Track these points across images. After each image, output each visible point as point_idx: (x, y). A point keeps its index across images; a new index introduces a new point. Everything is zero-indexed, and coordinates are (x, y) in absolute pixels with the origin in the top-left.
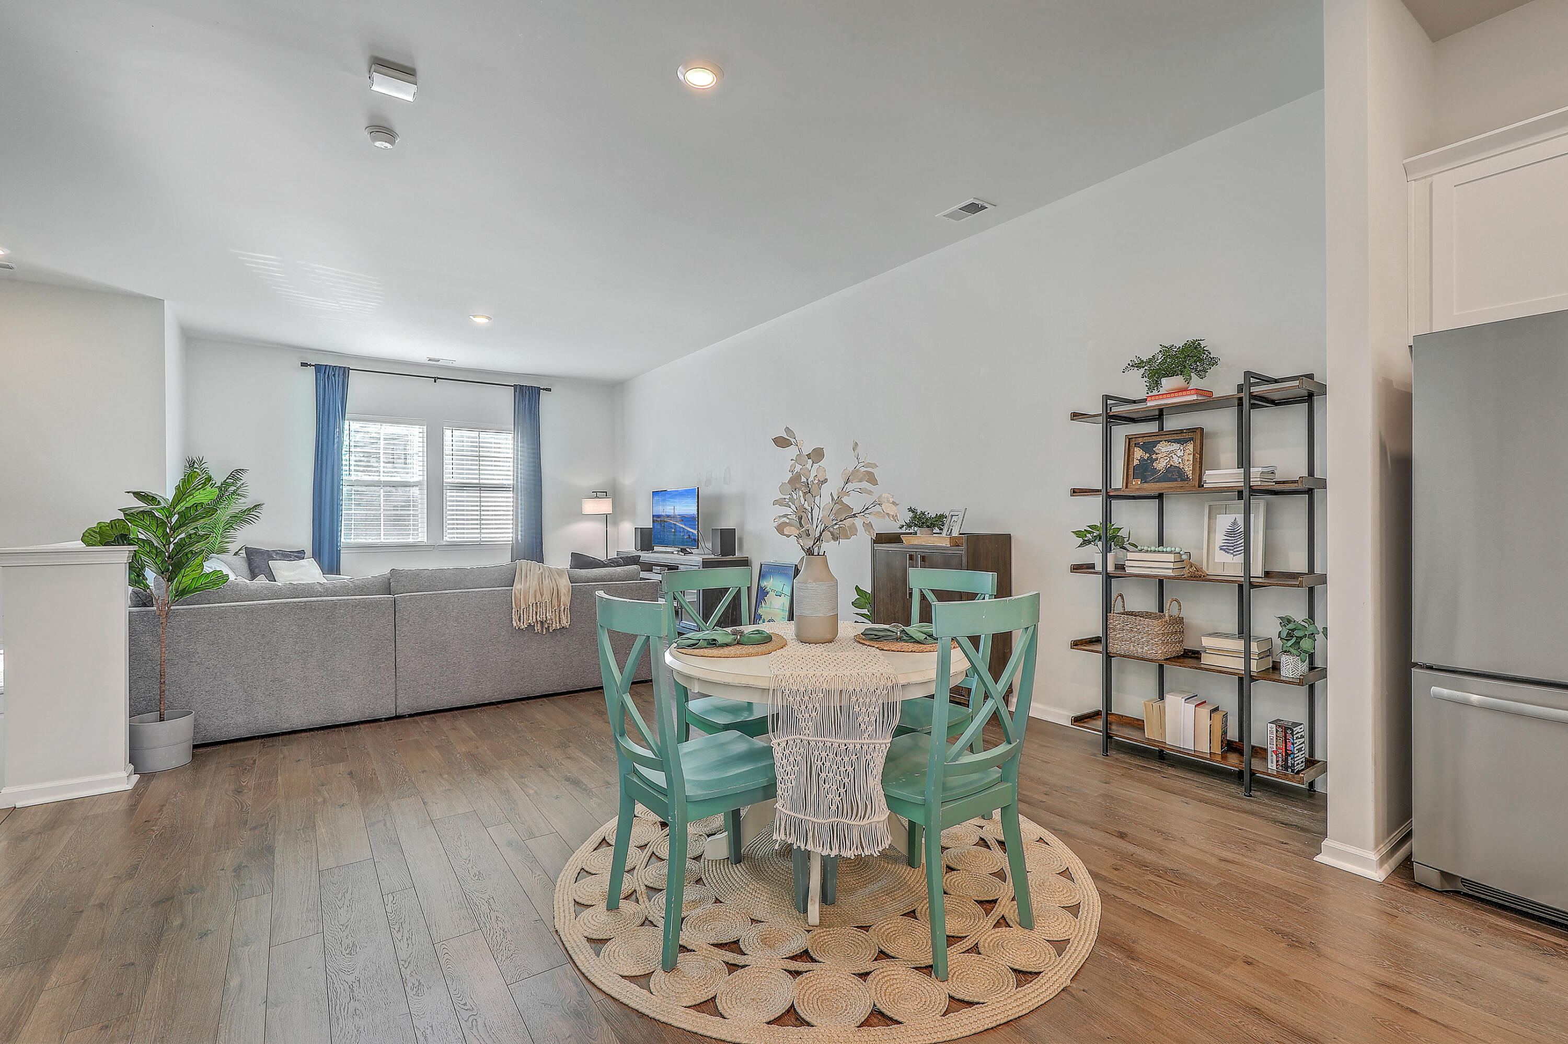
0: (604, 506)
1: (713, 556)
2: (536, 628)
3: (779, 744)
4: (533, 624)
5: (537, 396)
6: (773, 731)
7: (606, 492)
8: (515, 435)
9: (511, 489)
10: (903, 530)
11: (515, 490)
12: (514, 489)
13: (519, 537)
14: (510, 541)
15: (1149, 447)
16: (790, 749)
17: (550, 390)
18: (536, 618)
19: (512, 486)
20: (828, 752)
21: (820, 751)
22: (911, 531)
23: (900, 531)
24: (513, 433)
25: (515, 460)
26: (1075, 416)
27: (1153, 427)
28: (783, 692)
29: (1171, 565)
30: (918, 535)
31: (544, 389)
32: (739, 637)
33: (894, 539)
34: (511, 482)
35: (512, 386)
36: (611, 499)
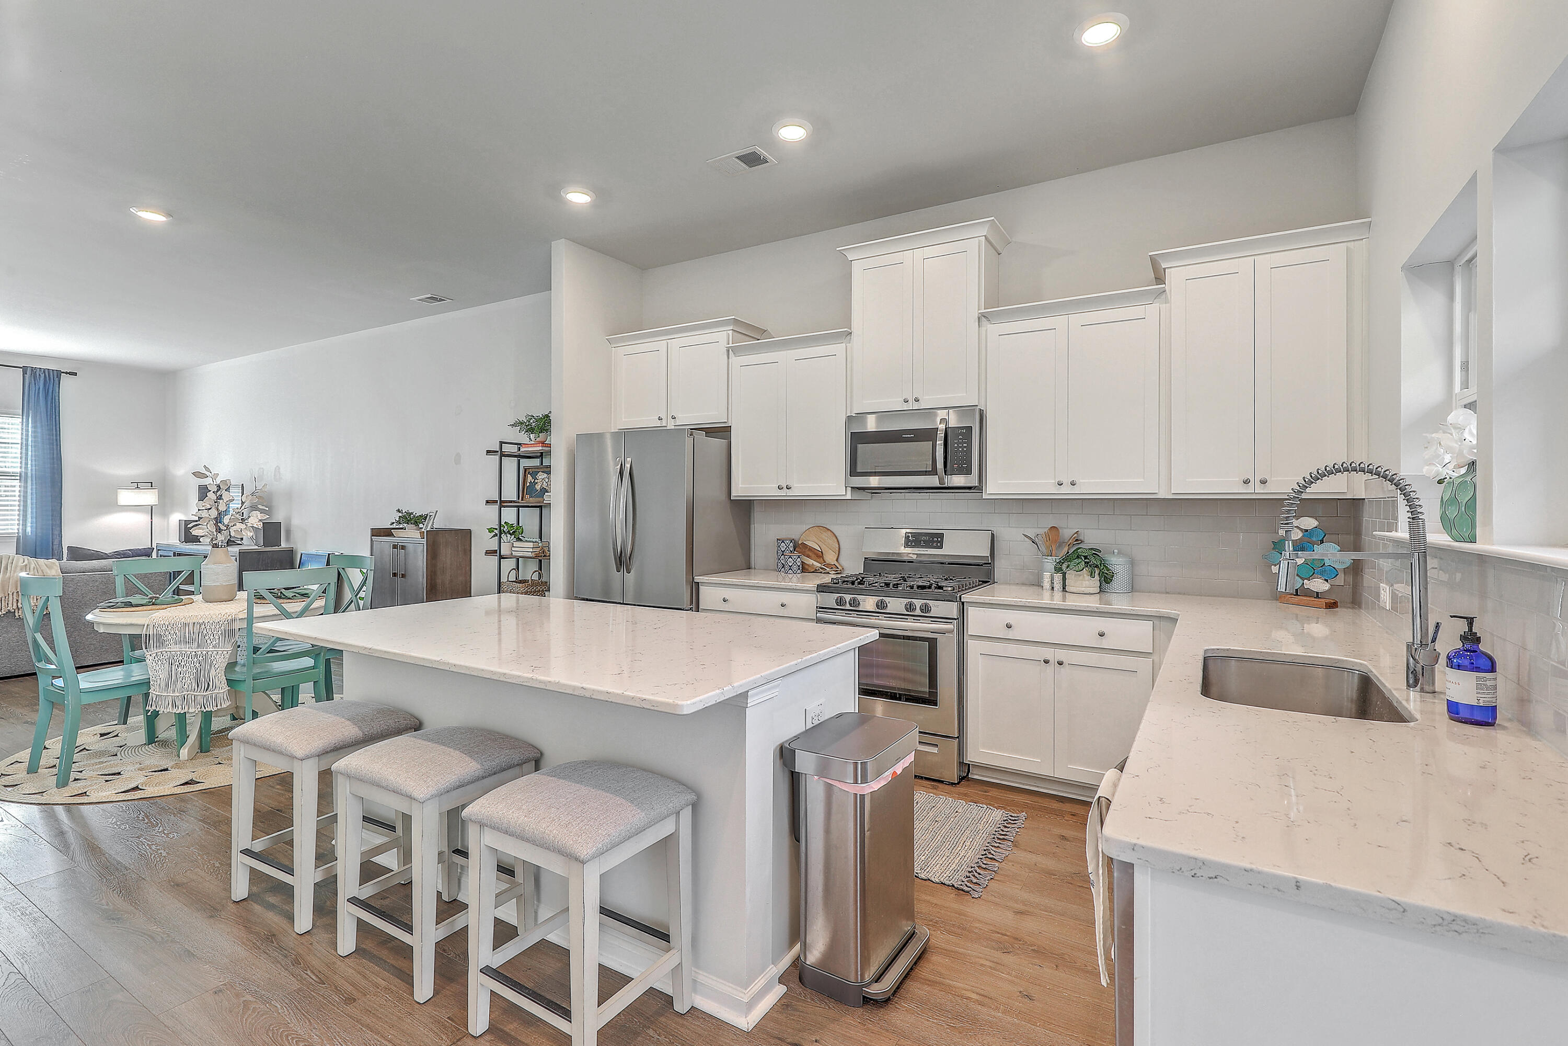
0: (149, 497)
1: (257, 547)
2: (16, 614)
3: (151, 655)
4: (13, 611)
5: (56, 379)
6: (146, 648)
7: (152, 483)
8: (24, 420)
9: (18, 478)
10: (394, 526)
11: (23, 479)
12: (23, 477)
13: (29, 529)
14: (14, 533)
15: (534, 475)
16: (159, 657)
17: (75, 374)
18: (17, 605)
19: (19, 475)
20: (183, 657)
21: (178, 657)
22: (401, 526)
23: (392, 527)
24: (21, 417)
25: (24, 445)
26: (488, 452)
27: (536, 462)
28: (154, 626)
29: (531, 550)
30: (407, 530)
31: (66, 373)
32: (154, 601)
33: (388, 532)
34: (18, 470)
35: (21, 368)
36: (157, 490)
